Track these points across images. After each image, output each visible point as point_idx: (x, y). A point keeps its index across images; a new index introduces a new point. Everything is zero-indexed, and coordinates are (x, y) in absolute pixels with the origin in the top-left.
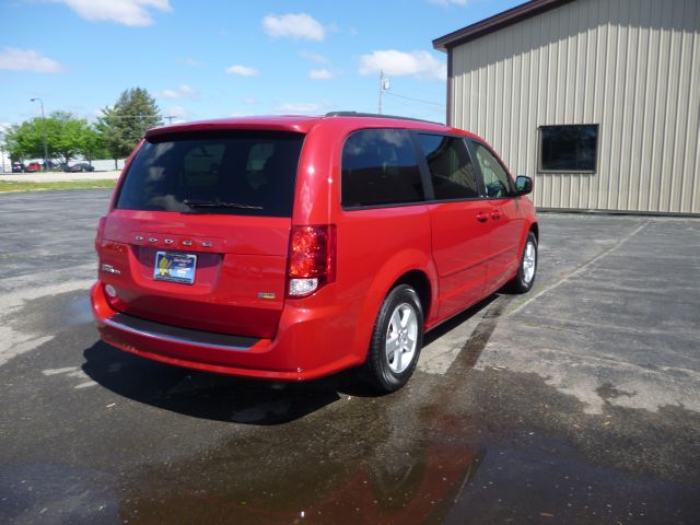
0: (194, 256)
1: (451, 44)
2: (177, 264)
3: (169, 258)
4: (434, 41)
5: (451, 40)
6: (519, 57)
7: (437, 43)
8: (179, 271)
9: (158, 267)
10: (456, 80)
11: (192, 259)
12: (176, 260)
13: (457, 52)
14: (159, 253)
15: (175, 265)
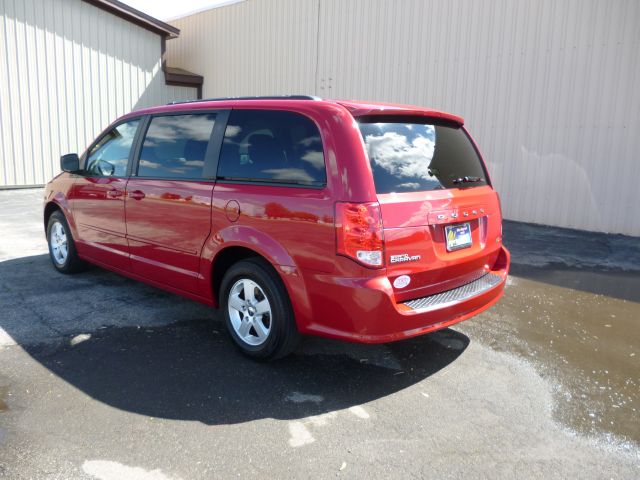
14: (446, 228)
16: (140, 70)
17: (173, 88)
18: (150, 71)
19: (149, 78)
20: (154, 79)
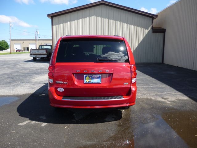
0: (100, 75)
1: (53, 16)
2: (94, 78)
3: (90, 77)
4: (47, 15)
5: (52, 15)
6: (67, 23)
7: (48, 15)
8: (94, 80)
9: (86, 79)
10: (54, 27)
11: (100, 76)
12: (92, 77)
13: (54, 18)
14: (85, 75)
15: (92, 78)
16: (144, 29)
17: (155, 34)
18: (148, 29)
19: (147, 31)
20: (148, 31)
